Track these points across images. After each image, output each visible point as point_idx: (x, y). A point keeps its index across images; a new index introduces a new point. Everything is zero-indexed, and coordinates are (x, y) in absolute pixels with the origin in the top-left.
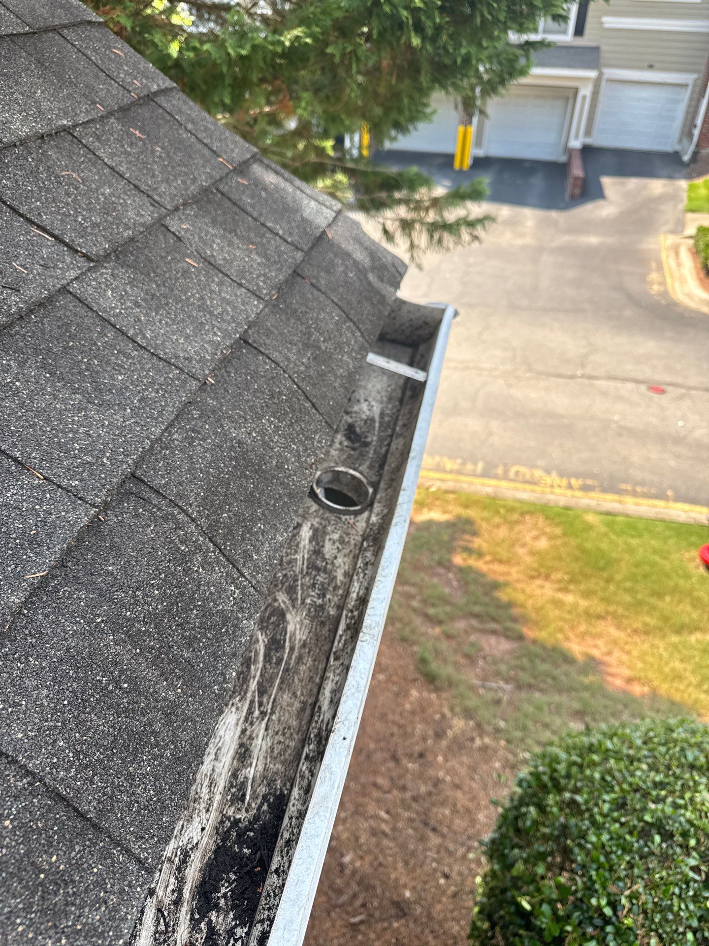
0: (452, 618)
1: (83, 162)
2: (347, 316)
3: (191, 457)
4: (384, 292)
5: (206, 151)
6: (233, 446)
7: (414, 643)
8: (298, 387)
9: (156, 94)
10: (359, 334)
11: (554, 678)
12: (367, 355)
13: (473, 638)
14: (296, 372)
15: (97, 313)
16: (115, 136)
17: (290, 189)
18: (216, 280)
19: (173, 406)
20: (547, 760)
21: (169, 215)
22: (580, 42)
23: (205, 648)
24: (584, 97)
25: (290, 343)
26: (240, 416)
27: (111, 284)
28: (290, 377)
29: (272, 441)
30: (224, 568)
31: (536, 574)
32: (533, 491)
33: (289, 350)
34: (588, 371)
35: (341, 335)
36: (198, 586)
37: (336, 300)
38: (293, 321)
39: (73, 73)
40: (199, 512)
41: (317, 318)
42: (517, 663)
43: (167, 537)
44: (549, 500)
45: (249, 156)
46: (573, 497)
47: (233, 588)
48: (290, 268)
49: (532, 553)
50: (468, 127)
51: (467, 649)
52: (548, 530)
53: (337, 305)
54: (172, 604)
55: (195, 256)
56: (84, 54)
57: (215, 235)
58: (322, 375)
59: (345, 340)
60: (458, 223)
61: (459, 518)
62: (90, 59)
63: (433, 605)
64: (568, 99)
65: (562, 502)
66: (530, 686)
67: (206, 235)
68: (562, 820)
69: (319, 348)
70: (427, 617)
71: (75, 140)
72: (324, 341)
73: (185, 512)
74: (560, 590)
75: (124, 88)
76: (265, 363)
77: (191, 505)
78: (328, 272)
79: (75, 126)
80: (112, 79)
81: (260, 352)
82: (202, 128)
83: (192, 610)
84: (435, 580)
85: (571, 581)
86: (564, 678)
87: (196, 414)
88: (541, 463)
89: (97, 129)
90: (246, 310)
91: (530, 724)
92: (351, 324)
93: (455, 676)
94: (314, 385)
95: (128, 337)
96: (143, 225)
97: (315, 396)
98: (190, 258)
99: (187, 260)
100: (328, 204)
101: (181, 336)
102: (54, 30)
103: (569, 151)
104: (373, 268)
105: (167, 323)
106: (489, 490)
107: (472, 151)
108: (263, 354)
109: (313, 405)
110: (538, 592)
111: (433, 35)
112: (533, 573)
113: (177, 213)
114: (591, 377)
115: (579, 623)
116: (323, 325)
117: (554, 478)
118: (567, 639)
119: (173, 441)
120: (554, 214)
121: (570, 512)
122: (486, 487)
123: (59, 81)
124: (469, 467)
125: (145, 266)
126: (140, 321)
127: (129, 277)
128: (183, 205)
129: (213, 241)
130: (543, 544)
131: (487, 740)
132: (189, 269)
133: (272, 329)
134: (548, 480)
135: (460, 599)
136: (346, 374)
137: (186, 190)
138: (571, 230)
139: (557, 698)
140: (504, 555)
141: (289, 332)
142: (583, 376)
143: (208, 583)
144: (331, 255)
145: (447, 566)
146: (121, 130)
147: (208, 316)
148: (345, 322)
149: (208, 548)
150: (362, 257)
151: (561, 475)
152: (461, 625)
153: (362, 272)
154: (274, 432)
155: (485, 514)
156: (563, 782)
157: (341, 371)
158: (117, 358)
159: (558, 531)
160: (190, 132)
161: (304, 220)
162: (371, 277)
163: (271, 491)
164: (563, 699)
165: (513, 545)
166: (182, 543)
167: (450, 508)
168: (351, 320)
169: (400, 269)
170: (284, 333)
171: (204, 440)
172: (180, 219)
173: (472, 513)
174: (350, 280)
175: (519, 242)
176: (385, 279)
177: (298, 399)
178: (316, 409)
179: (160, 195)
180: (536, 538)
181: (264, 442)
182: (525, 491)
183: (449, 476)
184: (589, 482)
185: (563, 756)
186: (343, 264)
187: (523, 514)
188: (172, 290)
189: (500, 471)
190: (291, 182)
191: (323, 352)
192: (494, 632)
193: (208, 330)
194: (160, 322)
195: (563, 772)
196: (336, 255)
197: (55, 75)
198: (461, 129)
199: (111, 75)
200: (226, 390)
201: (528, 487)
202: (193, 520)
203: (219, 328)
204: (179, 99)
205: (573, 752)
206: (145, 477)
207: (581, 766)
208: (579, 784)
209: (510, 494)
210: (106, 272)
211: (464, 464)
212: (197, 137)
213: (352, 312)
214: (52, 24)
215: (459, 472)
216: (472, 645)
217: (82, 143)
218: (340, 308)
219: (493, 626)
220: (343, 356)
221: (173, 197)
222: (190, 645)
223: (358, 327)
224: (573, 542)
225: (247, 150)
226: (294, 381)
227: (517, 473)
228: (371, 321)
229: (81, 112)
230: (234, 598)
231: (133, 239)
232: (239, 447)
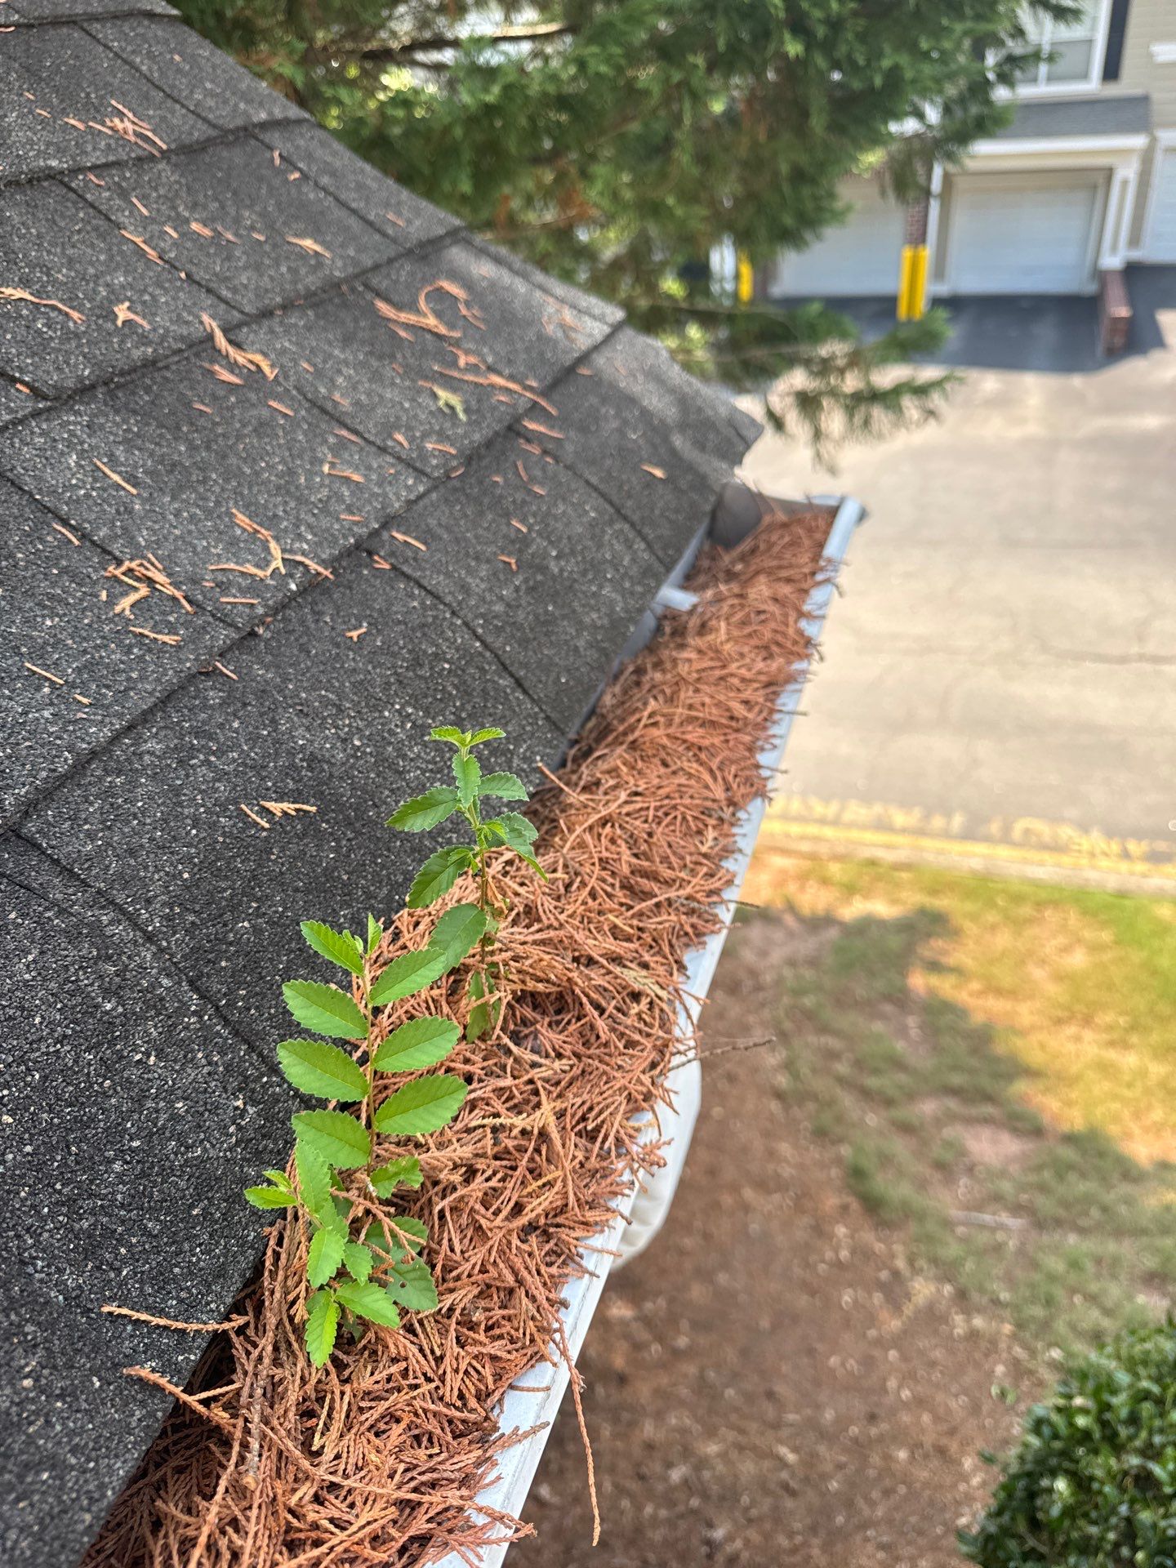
0: (911, 1096)
1: (79, 232)
2: (618, 511)
3: (177, 791)
4: (704, 469)
5: (353, 222)
6: (293, 766)
7: (840, 1140)
8: (483, 642)
9: (264, 126)
10: (643, 546)
11: (1105, 1209)
12: (658, 587)
13: (949, 1132)
14: (482, 616)
15: (31, 495)
16: (162, 192)
17: (521, 287)
18: (332, 440)
19: (158, 680)
20: (1090, 1385)
21: (246, 324)
22: (1114, 90)
23: (133, 1258)
24: (1125, 183)
25: (477, 559)
26: (326, 702)
27: (82, 443)
28: (466, 624)
29: (404, 757)
30: (223, 1053)
31: (1066, 1014)
32: (1059, 865)
33: (470, 571)
34: (1150, 648)
35: (600, 546)
36: (140, 1101)
37: (594, 480)
38: (490, 517)
39: (96, 91)
40: (169, 918)
41: (548, 514)
42: (1033, 1178)
43: (67, 980)
44: (1087, 880)
45: (441, 231)
46: (1132, 874)
47: (240, 1103)
48: (500, 421)
49: (1059, 977)
50: (921, 248)
51: (937, 1151)
52: (1087, 934)
53: (596, 489)
54: (53, 1149)
55: (293, 398)
56: (125, 61)
57: (346, 362)
58: (546, 623)
59: (608, 556)
60: (897, 391)
61: (923, 912)
62: (137, 70)
63: (876, 1072)
64: (1095, 187)
65: (1112, 883)
66: (1058, 1223)
67: (325, 362)
68: (1124, 1509)
69: (544, 569)
70: (866, 1094)
71: (72, 195)
72: (558, 557)
73: (133, 921)
74: (1112, 1044)
75: (199, 116)
76: (412, 596)
77: (149, 901)
78: (583, 429)
79: (76, 171)
80: (177, 101)
81: (403, 574)
82: (352, 185)
83: (110, 1162)
84: (878, 1027)
85: (1133, 1027)
86: (1123, 1209)
87: (214, 697)
88: (1072, 812)
89: (125, 178)
90: (385, 495)
91: (1059, 1293)
92: (626, 527)
93: (919, 1201)
94: (524, 643)
95: (93, 543)
96: (182, 338)
97: (526, 666)
98: (281, 401)
99: (272, 403)
100: (597, 311)
101: (218, 540)
102: (72, 22)
103: (1101, 276)
104: (683, 427)
105: (192, 517)
106: (976, 864)
107: (927, 288)
108: (408, 577)
109: (519, 683)
110: (1071, 1047)
111: (826, 37)
112: (1060, 1013)
113: (266, 323)
114: (1156, 659)
115: (1149, 1107)
116: (559, 526)
117: (1096, 840)
118: (1128, 1135)
119: (141, 756)
120: (1077, 381)
121: (1127, 902)
122: (972, 857)
123: (62, 101)
124: (938, 822)
125: (172, 413)
126: (130, 511)
127: (128, 430)
128: (284, 307)
129: (339, 372)
130: (1078, 960)
131: (978, 1322)
132: (273, 418)
133: (440, 531)
134: (1085, 844)
135: (921, 1059)
136: (606, 621)
137: (295, 282)
138: (1109, 409)
139: (1112, 1247)
140: (1006, 979)
141: (476, 537)
142: (1142, 658)
143: (171, 1092)
144: (594, 400)
145: (901, 999)
146: (176, 182)
147: (292, 504)
148: (611, 523)
149: (184, 1005)
150: (660, 406)
151: (1110, 833)
152: (928, 1108)
153: (657, 430)
154: (410, 738)
155: (969, 906)
156: (1123, 1432)
157: (594, 616)
158: (54, 585)
159: (1106, 936)
160: (324, 189)
161: (541, 338)
162: (678, 441)
163: (383, 867)
164: (1125, 1249)
165: (1021, 962)
166: (107, 993)
167: (904, 895)
168: (625, 518)
169: (745, 433)
170: (466, 539)
171: (220, 753)
172: (271, 331)
173: (942, 903)
174: (630, 446)
175: (1016, 433)
176: (710, 445)
177: (482, 670)
178: (525, 692)
179: (235, 290)
180: (1066, 950)
181: (381, 759)
182: (1041, 864)
183: (900, 840)
184: (1162, 846)
185: (1123, 1378)
186: (618, 415)
187: (1040, 905)
188: (225, 457)
189: (995, 828)
190: (525, 276)
191: (554, 578)
192: (987, 1121)
193: (286, 530)
194: (177, 514)
195: (1124, 1413)
196: (604, 400)
197: (57, 92)
198: (907, 253)
199: (175, 93)
200: (304, 649)
201: (1047, 856)
202: (150, 938)
203: (310, 527)
204: (312, 138)
205: (1142, 1371)
206: (45, 835)
207: (1159, 1402)
208: (1157, 1439)
209: (1014, 870)
210: (75, 420)
211: (927, 817)
212: (337, 199)
213: (629, 503)
214: (67, 12)
215: (921, 832)
216: (948, 1145)
217: (86, 200)
218: (603, 495)
219: (988, 1109)
220: (601, 587)
221: (260, 293)
222: (89, 1253)
223: (639, 533)
224: (1137, 956)
225: (440, 222)
226: (474, 633)
227: (1027, 832)
228: (670, 521)
229: (94, 149)
230: (240, 1128)
231: (154, 362)
232: (310, 768)
